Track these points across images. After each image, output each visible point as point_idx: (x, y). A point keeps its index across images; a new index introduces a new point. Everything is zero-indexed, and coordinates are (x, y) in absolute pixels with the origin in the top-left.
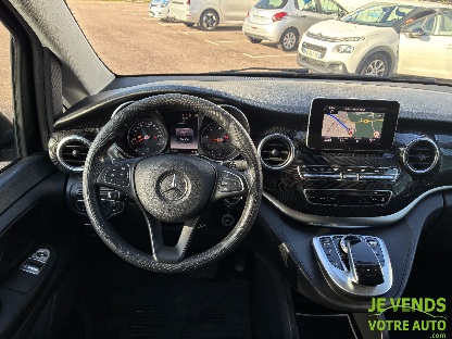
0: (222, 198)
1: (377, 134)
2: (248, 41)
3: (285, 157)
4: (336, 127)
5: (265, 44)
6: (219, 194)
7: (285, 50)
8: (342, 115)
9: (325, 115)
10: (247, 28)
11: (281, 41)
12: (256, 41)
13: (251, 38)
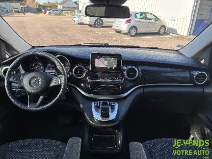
0: (53, 86)
1: (115, 66)
2: (115, 32)
3: (83, 74)
4: (100, 63)
5: (122, 34)
6: (51, 85)
7: (131, 36)
8: (102, 59)
9: (96, 59)
10: (114, 27)
11: (129, 32)
12: (119, 32)
13: (116, 31)
